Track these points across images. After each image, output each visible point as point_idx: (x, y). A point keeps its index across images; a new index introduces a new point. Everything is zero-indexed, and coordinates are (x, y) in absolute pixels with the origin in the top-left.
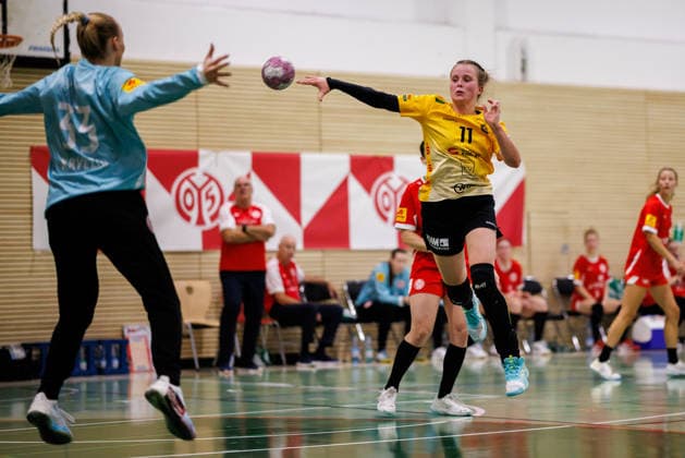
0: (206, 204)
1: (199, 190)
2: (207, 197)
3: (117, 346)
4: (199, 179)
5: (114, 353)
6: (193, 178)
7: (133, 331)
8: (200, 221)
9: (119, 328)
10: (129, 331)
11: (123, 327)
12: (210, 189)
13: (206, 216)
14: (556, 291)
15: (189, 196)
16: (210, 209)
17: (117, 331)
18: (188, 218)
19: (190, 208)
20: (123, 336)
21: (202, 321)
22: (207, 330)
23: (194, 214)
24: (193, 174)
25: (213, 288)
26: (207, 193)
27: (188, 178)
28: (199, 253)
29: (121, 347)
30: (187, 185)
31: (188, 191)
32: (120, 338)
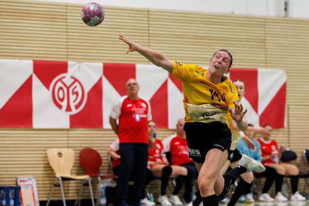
0: (72, 97)
1: (68, 88)
2: (73, 93)
3: (13, 191)
4: (68, 81)
5: (11, 196)
6: (63, 80)
7: (24, 181)
8: (69, 109)
9: (15, 179)
10: (21, 181)
11: (17, 178)
12: (75, 87)
13: (73, 105)
14: (305, 158)
15: (61, 92)
16: (74, 101)
17: (13, 181)
18: (60, 107)
19: (62, 100)
20: (17, 184)
21: (68, 175)
22: (71, 182)
23: (64, 104)
24: (64, 77)
25: (75, 153)
26: (73, 90)
27: (60, 80)
28: (67, 130)
29: (15, 191)
30: (59, 84)
31: (61, 88)
32: (15, 186)
